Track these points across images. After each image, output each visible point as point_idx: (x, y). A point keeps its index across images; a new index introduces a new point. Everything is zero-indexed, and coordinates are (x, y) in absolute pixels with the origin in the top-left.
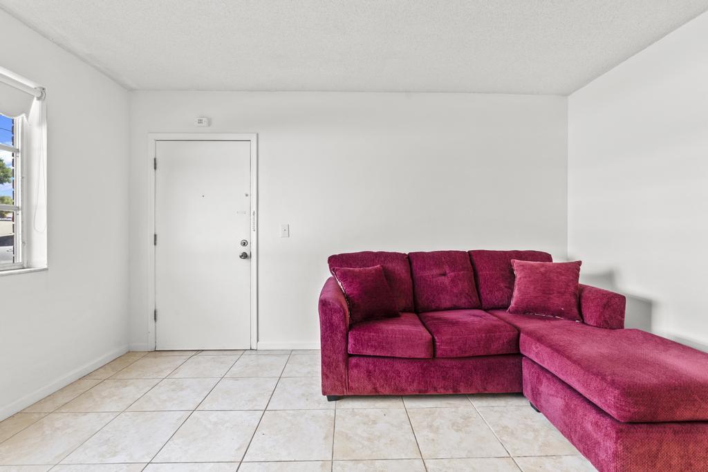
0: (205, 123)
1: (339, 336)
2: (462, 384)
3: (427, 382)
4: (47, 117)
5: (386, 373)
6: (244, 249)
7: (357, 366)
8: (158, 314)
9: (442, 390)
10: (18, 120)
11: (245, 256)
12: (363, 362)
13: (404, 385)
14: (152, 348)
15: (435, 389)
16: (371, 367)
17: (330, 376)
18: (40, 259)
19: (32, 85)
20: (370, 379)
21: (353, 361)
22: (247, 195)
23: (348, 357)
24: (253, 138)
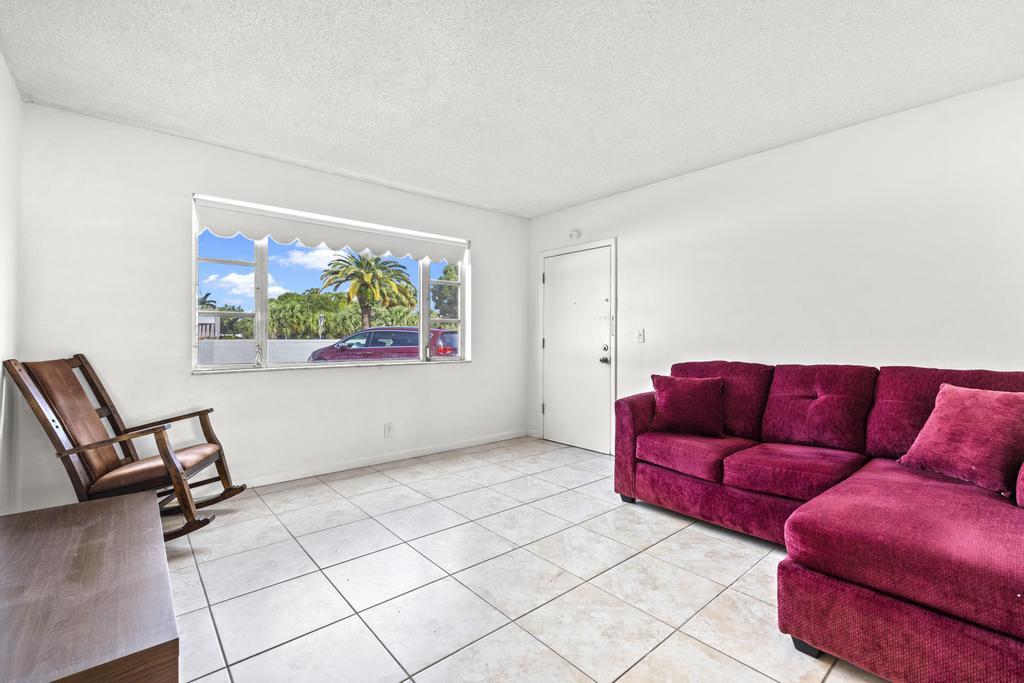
0: (574, 237)
1: (628, 439)
2: (753, 523)
3: (711, 509)
4: (473, 261)
5: (668, 485)
6: (605, 354)
7: (643, 472)
8: (546, 408)
9: (729, 523)
10: (459, 264)
11: (605, 361)
12: (649, 469)
13: (687, 504)
14: (540, 436)
15: (721, 520)
16: (656, 476)
17: (620, 475)
18: (468, 357)
19: (464, 241)
20: (653, 488)
21: (640, 466)
22: (607, 300)
23: (636, 461)
24: (612, 242)
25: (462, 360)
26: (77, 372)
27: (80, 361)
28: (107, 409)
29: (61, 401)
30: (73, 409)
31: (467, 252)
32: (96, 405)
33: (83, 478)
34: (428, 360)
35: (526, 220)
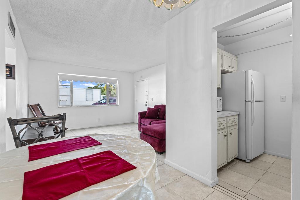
0: (141, 78)
6: (146, 104)
8: (137, 116)
23: (141, 124)
24: (147, 79)
25: (117, 105)
26: (38, 106)
27: (38, 105)
28: (43, 114)
29: (36, 111)
30: (38, 113)
31: (118, 81)
32: (41, 113)
33: (40, 125)
34: (108, 105)
35: (133, 73)
